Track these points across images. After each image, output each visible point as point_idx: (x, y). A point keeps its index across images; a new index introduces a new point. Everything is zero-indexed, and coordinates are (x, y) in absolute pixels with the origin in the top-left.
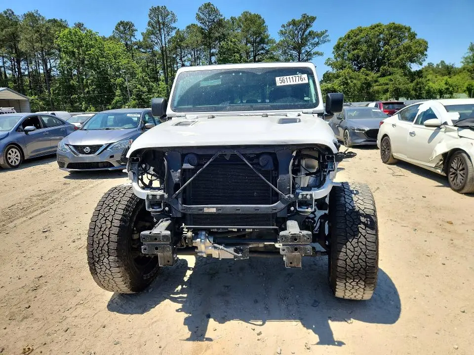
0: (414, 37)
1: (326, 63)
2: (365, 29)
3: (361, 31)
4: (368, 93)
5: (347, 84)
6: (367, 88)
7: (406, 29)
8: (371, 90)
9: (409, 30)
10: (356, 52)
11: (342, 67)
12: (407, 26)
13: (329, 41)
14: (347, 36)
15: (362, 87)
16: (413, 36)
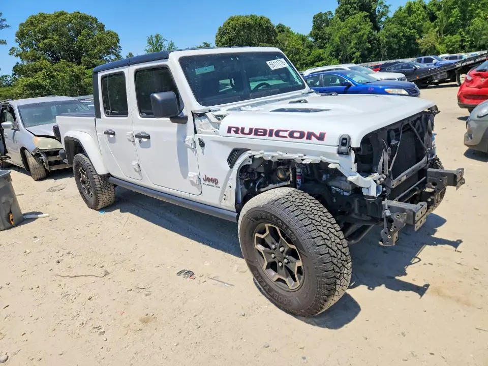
0: (103, 29)
1: (11, 54)
2: (49, 17)
3: (45, 18)
4: (80, 86)
5: (53, 77)
6: (77, 81)
7: (93, 19)
8: (82, 83)
9: (96, 20)
10: (47, 41)
11: (35, 58)
12: (93, 16)
13: (8, 26)
14: (29, 22)
15: (71, 80)
16: (101, 28)
